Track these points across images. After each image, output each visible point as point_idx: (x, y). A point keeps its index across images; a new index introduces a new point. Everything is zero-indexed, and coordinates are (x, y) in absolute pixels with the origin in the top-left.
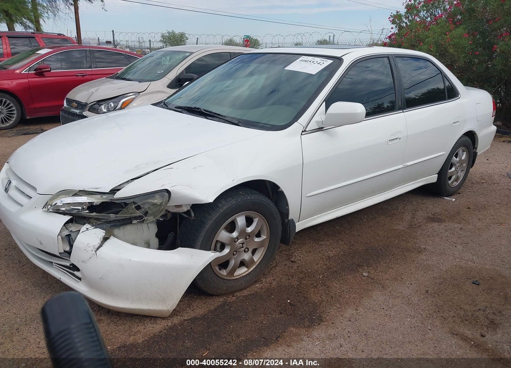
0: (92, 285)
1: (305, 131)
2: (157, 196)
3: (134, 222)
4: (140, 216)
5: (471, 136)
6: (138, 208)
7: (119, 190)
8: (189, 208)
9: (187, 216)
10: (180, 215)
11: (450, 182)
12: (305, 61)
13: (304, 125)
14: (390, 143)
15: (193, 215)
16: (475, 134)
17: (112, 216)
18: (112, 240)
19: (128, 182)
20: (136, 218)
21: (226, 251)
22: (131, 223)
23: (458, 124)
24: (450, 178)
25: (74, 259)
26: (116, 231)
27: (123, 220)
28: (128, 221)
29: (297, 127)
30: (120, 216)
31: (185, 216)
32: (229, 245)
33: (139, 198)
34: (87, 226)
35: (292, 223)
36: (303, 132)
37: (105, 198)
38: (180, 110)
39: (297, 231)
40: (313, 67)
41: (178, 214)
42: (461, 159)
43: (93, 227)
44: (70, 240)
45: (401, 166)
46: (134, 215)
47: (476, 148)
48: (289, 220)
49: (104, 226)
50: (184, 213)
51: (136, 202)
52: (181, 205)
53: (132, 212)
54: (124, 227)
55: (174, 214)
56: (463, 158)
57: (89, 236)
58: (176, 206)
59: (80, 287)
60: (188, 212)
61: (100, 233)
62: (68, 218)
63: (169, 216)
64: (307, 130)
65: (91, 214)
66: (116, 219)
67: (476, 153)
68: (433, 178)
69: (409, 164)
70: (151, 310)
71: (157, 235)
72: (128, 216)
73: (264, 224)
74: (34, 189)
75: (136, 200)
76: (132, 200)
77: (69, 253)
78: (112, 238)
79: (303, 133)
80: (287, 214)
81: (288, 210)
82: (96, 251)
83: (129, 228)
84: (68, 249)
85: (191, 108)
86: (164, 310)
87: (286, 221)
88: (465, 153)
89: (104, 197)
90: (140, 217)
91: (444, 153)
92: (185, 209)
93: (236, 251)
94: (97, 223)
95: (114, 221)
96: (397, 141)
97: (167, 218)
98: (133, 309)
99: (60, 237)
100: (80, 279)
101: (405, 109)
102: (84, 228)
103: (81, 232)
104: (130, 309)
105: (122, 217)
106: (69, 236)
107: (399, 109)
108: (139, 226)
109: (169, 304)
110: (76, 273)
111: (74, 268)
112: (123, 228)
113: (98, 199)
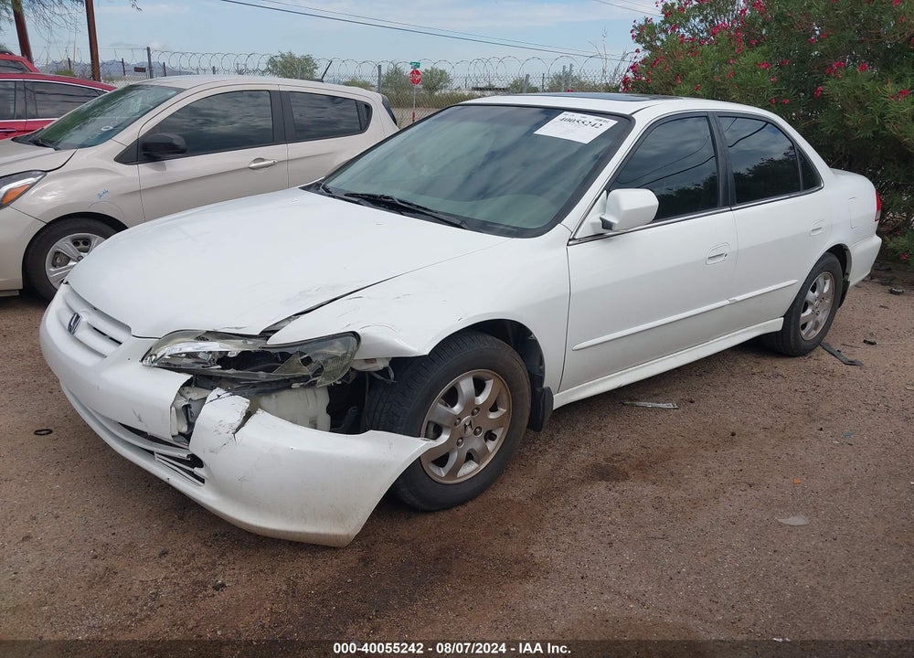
0: (223, 490)
1: (574, 239)
2: (337, 343)
3: (295, 385)
4: (304, 376)
5: (839, 253)
6: (307, 361)
7: (275, 332)
8: (387, 364)
9: (382, 378)
10: (370, 374)
11: (803, 333)
12: (570, 120)
13: (573, 228)
14: (710, 262)
15: (392, 376)
16: (847, 250)
17: (262, 375)
18: (260, 416)
19: (289, 319)
20: (298, 379)
21: (444, 438)
22: (290, 387)
23: (820, 232)
24: (804, 326)
25: (196, 447)
26: (265, 401)
27: (277, 382)
28: (285, 385)
29: (561, 232)
30: (277, 375)
31: (378, 377)
32: (448, 427)
33: (309, 346)
34: (218, 391)
35: (548, 394)
36: (570, 240)
37: (251, 346)
38: (356, 200)
39: (555, 407)
40: (583, 131)
41: (367, 374)
42: (821, 293)
43: (229, 394)
44: (188, 414)
45: (726, 302)
46: (298, 374)
47: (848, 274)
48: (543, 390)
49: (246, 391)
50: (377, 372)
51: (303, 352)
52: (375, 359)
53: (295, 368)
54: (277, 394)
55: (361, 374)
56: (825, 291)
57: (222, 408)
58: (367, 361)
59: (203, 494)
60: (384, 372)
61: (242, 403)
62: (186, 377)
63: (353, 376)
64: (576, 237)
65: (227, 371)
66: (268, 380)
67: (848, 283)
68: (776, 324)
69: (738, 298)
70: (320, 535)
71: (329, 410)
72: (288, 375)
73: (504, 390)
74: (127, 328)
75: (303, 349)
76: (298, 349)
77: (187, 437)
78: (260, 412)
79: (570, 243)
80: (542, 379)
81: (542, 372)
82: (234, 434)
83: (286, 396)
84: (184, 429)
85: (375, 196)
86: (341, 536)
87: (539, 390)
88: (828, 282)
89: (249, 342)
90: (305, 378)
91: (795, 281)
92: (380, 365)
93: (461, 438)
94: (234, 387)
95: (263, 383)
96: (721, 259)
97: (348, 380)
98: (291, 532)
99: (173, 408)
100: (202, 481)
101: (733, 205)
102: (213, 395)
103: (208, 400)
104: (287, 532)
105: (279, 377)
106: (186, 407)
107: (726, 205)
108: (302, 393)
109: (350, 526)
110: (197, 470)
111: (195, 461)
112: (276, 397)
113: (240, 347)
